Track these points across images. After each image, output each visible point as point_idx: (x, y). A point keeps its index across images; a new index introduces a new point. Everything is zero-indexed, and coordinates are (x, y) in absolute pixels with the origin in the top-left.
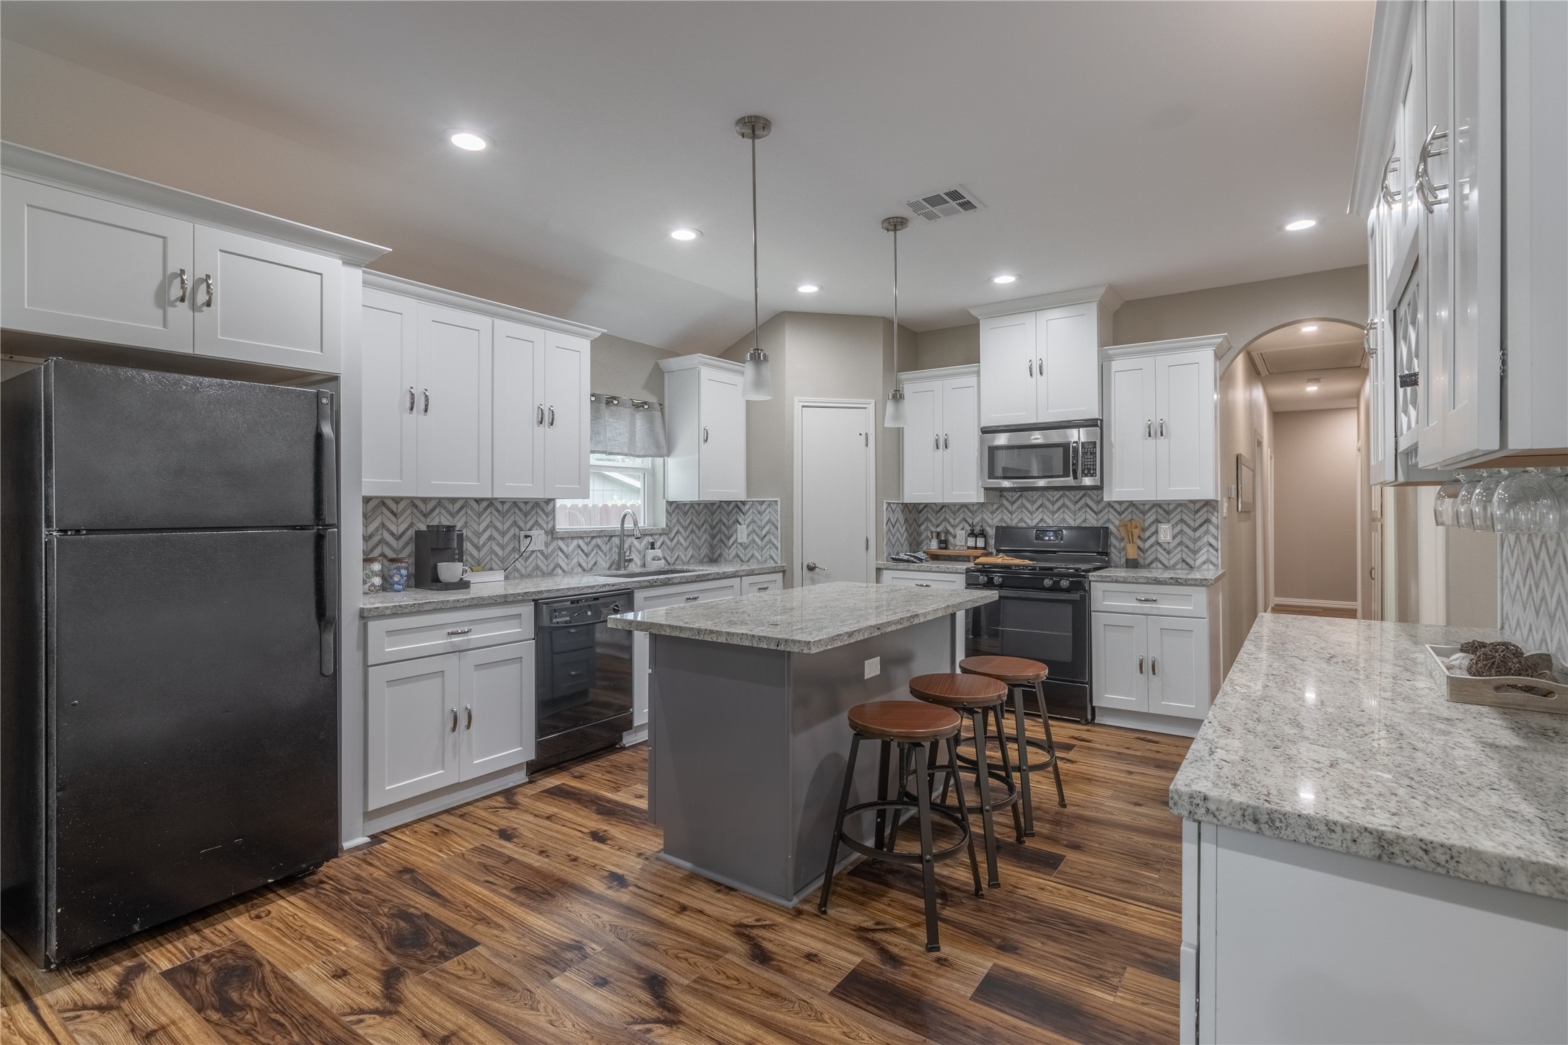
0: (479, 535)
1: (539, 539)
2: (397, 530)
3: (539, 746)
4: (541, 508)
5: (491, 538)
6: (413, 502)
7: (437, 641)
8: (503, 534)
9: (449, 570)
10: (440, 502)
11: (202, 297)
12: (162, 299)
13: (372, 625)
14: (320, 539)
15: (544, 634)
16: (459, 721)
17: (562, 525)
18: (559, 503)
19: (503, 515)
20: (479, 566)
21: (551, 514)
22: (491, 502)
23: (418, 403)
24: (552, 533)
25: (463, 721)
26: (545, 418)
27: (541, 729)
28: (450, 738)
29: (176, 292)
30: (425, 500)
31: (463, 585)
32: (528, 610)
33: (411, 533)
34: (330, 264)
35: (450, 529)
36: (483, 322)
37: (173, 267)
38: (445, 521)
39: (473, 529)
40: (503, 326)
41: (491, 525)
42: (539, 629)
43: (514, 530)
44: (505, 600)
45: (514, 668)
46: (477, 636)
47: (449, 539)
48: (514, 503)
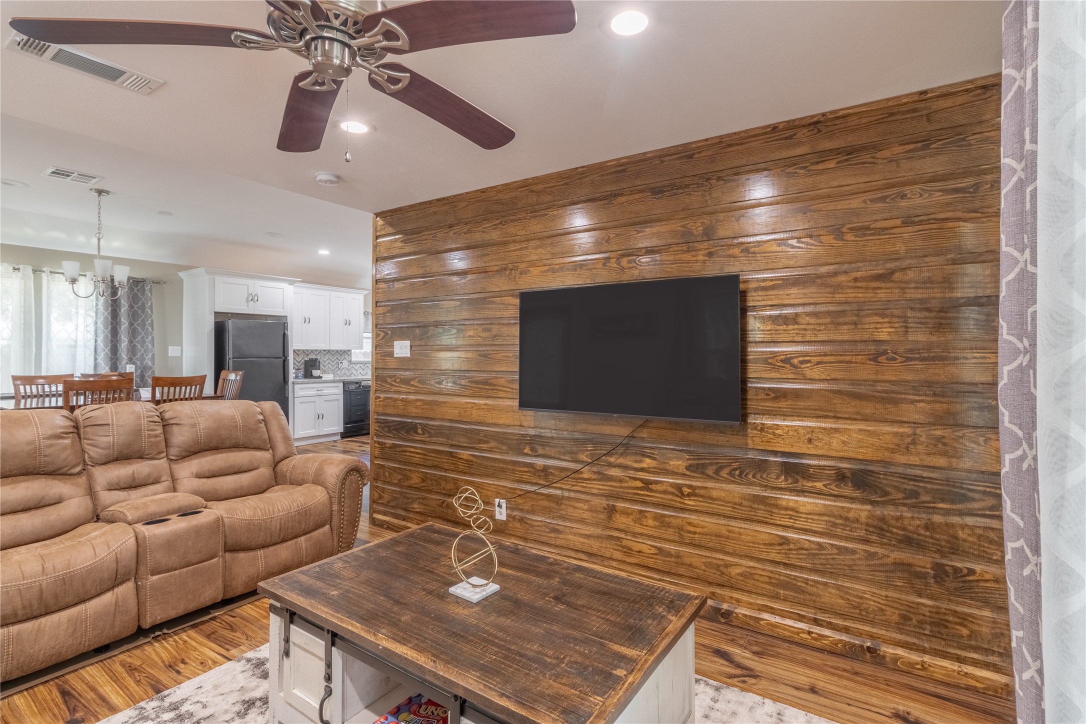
0: (325, 362)
1: (345, 364)
2: (299, 360)
3: (345, 428)
4: (347, 352)
5: (329, 363)
6: (303, 351)
7: (313, 392)
8: (333, 362)
9: (316, 373)
10: (312, 351)
11: (256, 299)
12: (247, 301)
13: (296, 386)
14: (284, 361)
15: (346, 392)
16: (320, 417)
17: (354, 359)
18: (353, 351)
19: (333, 355)
20: (324, 372)
21: (350, 355)
22: (329, 351)
23: (307, 321)
24: (350, 361)
25: (321, 417)
26: (347, 323)
27: (345, 423)
28: (317, 421)
29: (250, 299)
30: (307, 350)
31: (320, 377)
32: (341, 385)
33: (303, 361)
34: (285, 286)
35: (316, 359)
36: (326, 293)
37: (250, 293)
38: (314, 357)
39: (323, 360)
40: (333, 294)
41: (329, 359)
42: (344, 391)
43: (337, 361)
44: (334, 381)
45: (336, 402)
46: (325, 392)
47: (316, 363)
48: (337, 351)
